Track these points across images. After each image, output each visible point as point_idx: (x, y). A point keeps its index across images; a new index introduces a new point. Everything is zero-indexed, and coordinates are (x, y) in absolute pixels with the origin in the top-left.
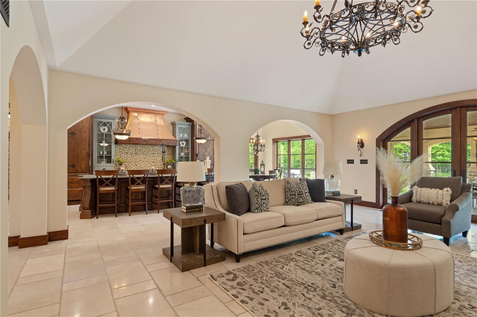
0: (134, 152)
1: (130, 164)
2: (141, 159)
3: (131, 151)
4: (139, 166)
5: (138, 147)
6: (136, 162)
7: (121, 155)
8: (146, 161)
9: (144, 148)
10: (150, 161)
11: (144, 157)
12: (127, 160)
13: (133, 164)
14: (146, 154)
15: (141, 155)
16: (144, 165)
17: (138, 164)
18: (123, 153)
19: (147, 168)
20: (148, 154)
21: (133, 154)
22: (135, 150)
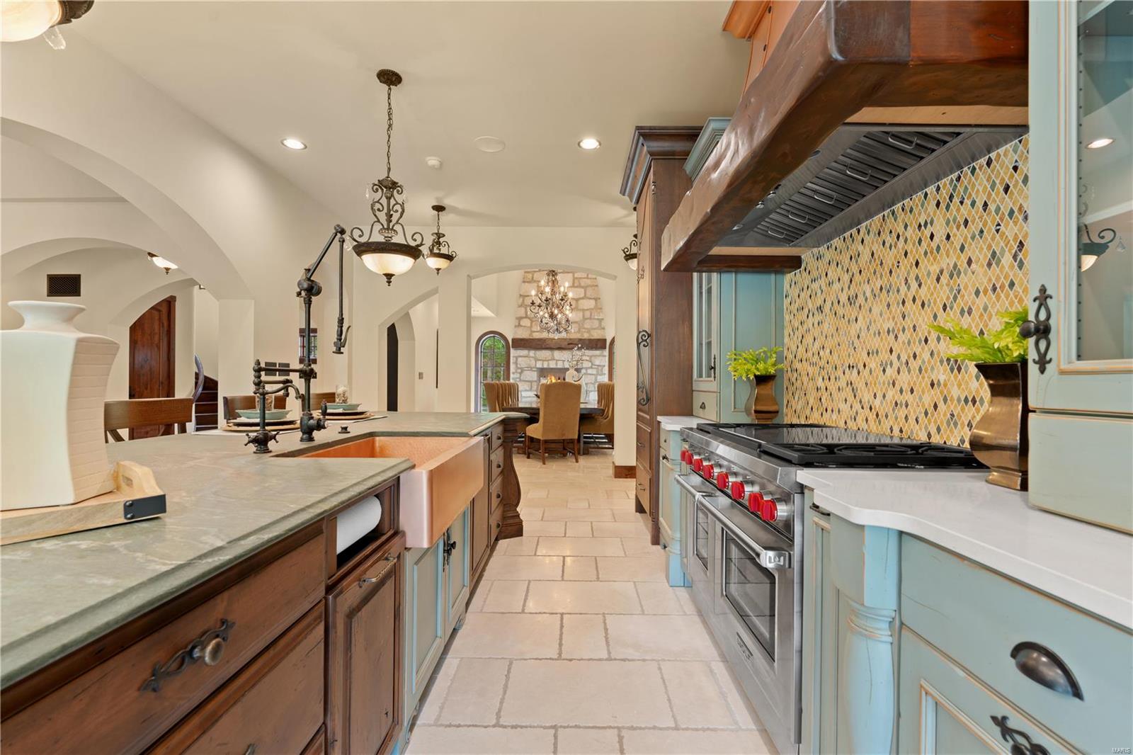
0: (844, 299)
1: (832, 386)
2: (875, 343)
3: (836, 286)
4: (867, 397)
5: (860, 248)
6: (855, 371)
7: (805, 327)
8: (904, 358)
9: (889, 240)
10: (926, 356)
11: (890, 325)
12: (822, 353)
13: (842, 383)
14: (903, 289)
15: (876, 310)
16: (890, 394)
17: (859, 384)
18: (811, 315)
19: (912, 420)
20: (914, 285)
21: (841, 311)
22: (846, 278)
